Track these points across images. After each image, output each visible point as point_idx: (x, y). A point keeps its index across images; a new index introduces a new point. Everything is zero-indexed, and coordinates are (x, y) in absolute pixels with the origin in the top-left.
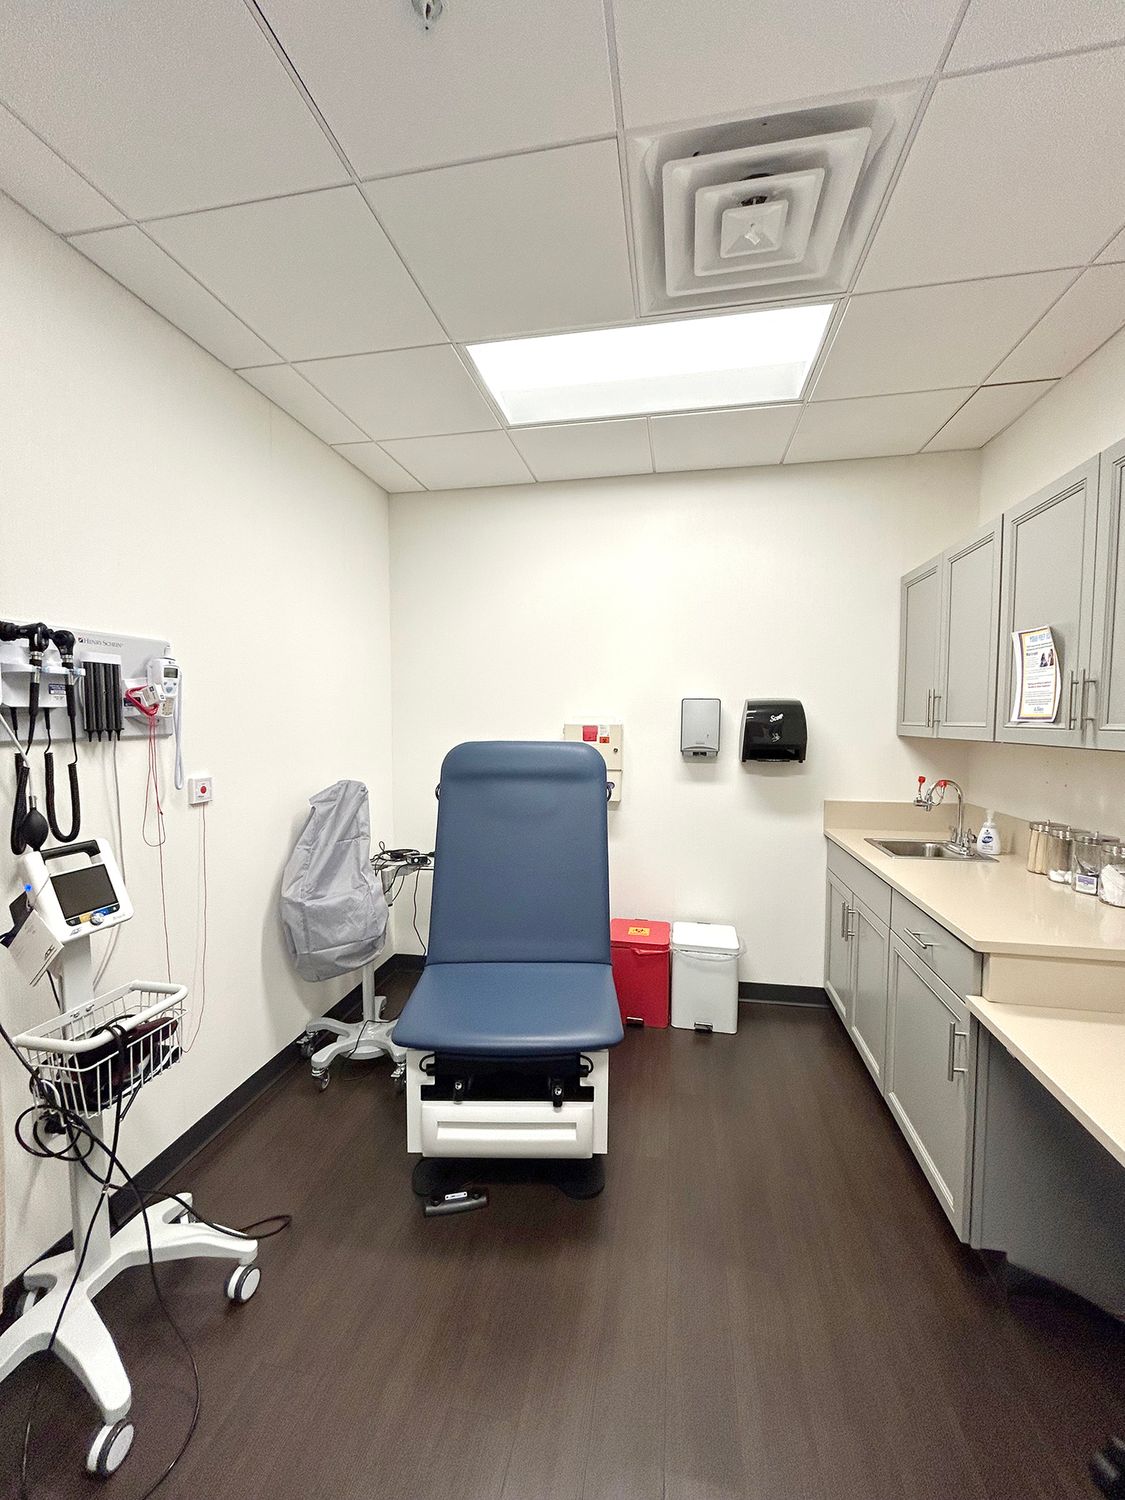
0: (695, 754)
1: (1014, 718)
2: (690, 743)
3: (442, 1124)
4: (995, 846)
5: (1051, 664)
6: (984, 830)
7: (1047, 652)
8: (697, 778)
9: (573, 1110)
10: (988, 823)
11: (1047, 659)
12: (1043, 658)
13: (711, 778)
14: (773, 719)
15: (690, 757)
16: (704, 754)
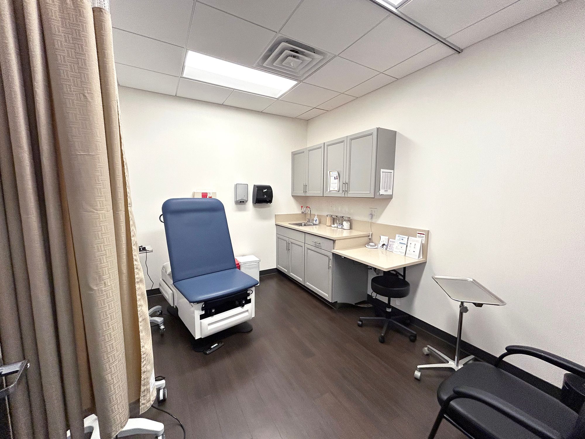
0: (241, 202)
1: (329, 191)
2: (239, 198)
3: (209, 324)
4: (317, 222)
5: (337, 179)
6: (315, 218)
7: (336, 176)
8: (240, 210)
9: (247, 307)
10: (316, 216)
11: (336, 178)
12: (335, 178)
13: (244, 210)
14: (264, 191)
15: (239, 203)
16: (243, 202)
